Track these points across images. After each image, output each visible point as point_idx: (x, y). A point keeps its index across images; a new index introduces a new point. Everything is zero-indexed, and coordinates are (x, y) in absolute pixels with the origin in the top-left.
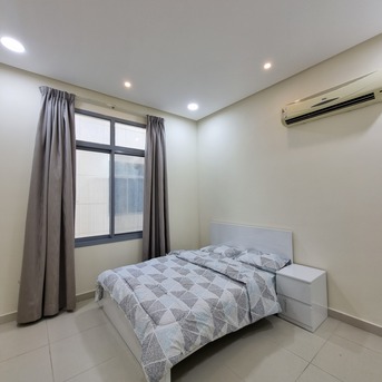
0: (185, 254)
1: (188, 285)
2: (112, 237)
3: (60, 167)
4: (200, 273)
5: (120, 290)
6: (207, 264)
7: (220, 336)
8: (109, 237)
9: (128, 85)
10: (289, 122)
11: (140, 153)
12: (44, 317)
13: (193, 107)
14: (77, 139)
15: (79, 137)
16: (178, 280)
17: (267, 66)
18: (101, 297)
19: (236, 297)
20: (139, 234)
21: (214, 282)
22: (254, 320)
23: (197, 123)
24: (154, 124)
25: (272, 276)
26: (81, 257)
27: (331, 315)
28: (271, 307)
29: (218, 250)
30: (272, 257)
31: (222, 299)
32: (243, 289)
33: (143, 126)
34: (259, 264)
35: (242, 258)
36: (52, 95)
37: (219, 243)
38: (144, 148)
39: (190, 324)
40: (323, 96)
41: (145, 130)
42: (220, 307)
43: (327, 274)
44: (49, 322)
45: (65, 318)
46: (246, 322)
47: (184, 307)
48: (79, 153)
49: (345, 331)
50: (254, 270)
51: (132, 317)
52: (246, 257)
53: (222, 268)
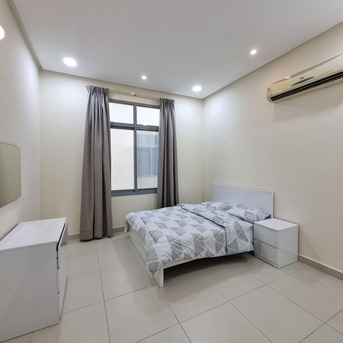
0: (187, 206)
1: (183, 225)
2: (136, 191)
3: (101, 142)
4: (194, 218)
5: (138, 224)
6: (202, 214)
7: (199, 257)
8: (133, 191)
9: (144, 78)
10: (274, 98)
11: (155, 129)
12: (94, 238)
13: (197, 89)
14: (111, 120)
15: (113, 119)
16: (177, 221)
17: (253, 52)
18: (128, 230)
19: (215, 235)
20: (154, 190)
21: (203, 225)
22: (229, 253)
23: (203, 101)
24: (166, 105)
25: (251, 225)
26: (116, 203)
27: (300, 259)
28: (245, 246)
29: (215, 205)
30: (255, 212)
31: (204, 235)
32: (223, 231)
33: (158, 107)
34: (243, 216)
35: (230, 211)
36: (94, 91)
37: (217, 201)
38: (158, 125)
39: (177, 245)
40: (301, 76)
41: (159, 110)
42: (202, 239)
43: (299, 227)
44: (98, 241)
45: (106, 241)
46: (222, 253)
47: (175, 235)
48: (112, 130)
49: (308, 272)
50: (236, 219)
51: (143, 239)
52: (235, 211)
53: (211, 216)
